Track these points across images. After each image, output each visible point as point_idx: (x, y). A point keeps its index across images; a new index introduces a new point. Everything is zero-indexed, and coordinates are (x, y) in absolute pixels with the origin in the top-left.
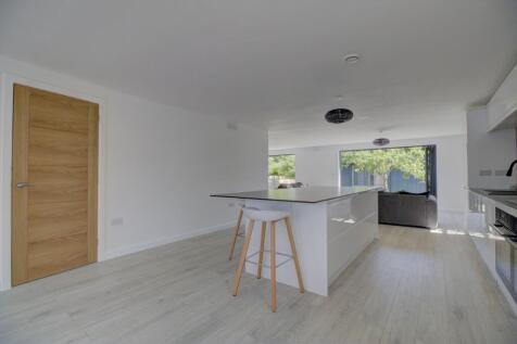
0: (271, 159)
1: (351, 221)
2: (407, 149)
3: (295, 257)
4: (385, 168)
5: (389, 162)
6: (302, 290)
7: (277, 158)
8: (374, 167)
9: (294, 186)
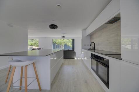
0: (29, 40)
1: (55, 59)
2: (68, 39)
3: (37, 78)
4: (63, 44)
5: (64, 42)
6: (40, 90)
7: (32, 40)
8: (61, 44)
9: (38, 49)
